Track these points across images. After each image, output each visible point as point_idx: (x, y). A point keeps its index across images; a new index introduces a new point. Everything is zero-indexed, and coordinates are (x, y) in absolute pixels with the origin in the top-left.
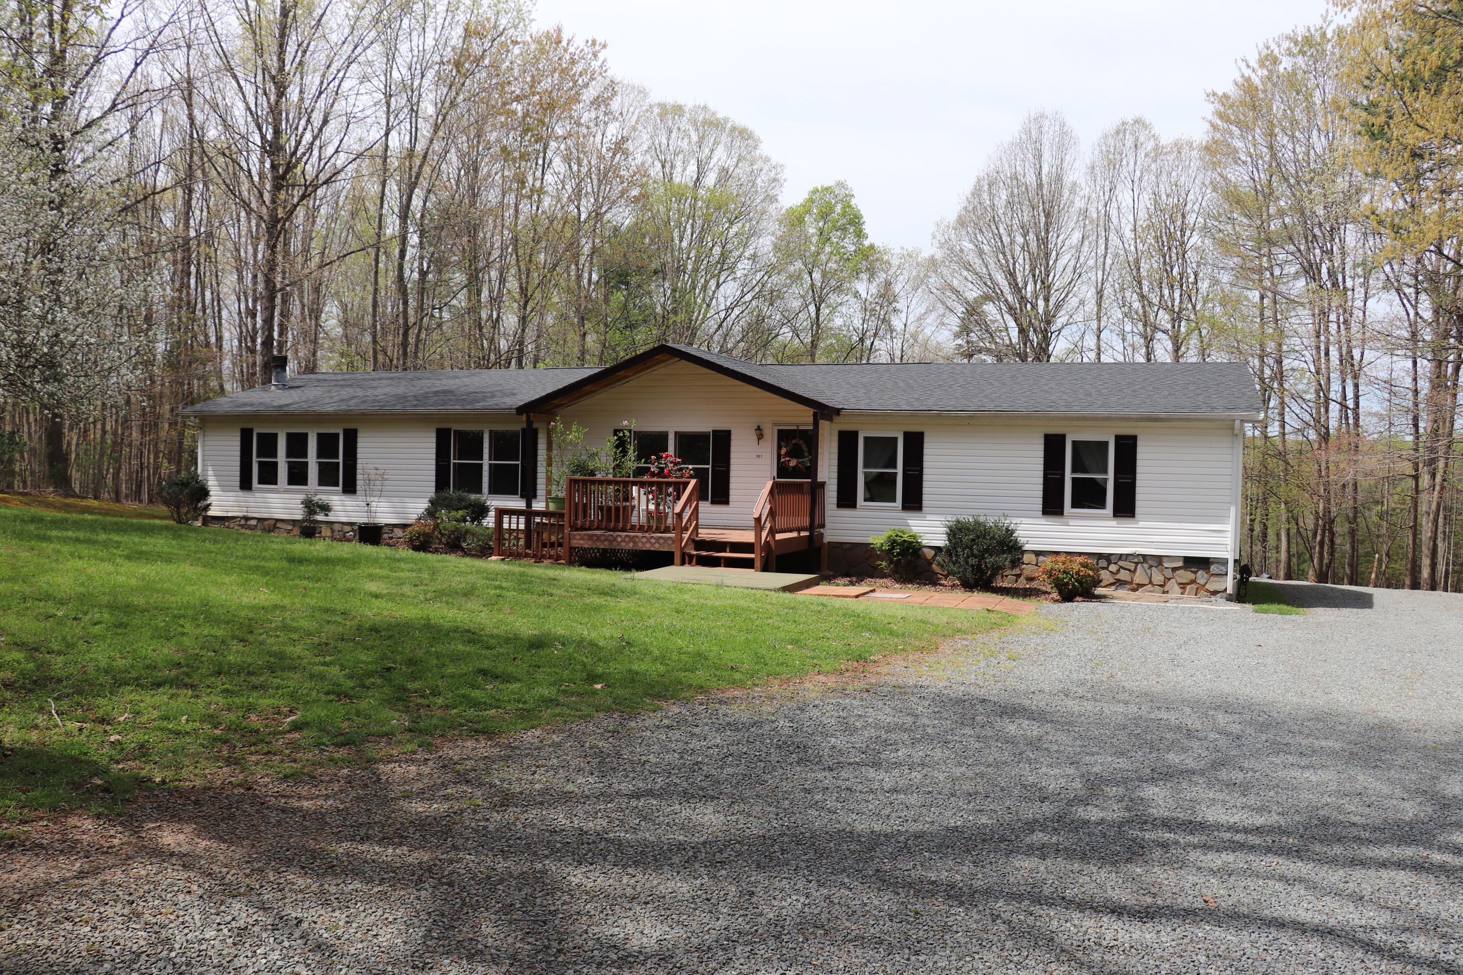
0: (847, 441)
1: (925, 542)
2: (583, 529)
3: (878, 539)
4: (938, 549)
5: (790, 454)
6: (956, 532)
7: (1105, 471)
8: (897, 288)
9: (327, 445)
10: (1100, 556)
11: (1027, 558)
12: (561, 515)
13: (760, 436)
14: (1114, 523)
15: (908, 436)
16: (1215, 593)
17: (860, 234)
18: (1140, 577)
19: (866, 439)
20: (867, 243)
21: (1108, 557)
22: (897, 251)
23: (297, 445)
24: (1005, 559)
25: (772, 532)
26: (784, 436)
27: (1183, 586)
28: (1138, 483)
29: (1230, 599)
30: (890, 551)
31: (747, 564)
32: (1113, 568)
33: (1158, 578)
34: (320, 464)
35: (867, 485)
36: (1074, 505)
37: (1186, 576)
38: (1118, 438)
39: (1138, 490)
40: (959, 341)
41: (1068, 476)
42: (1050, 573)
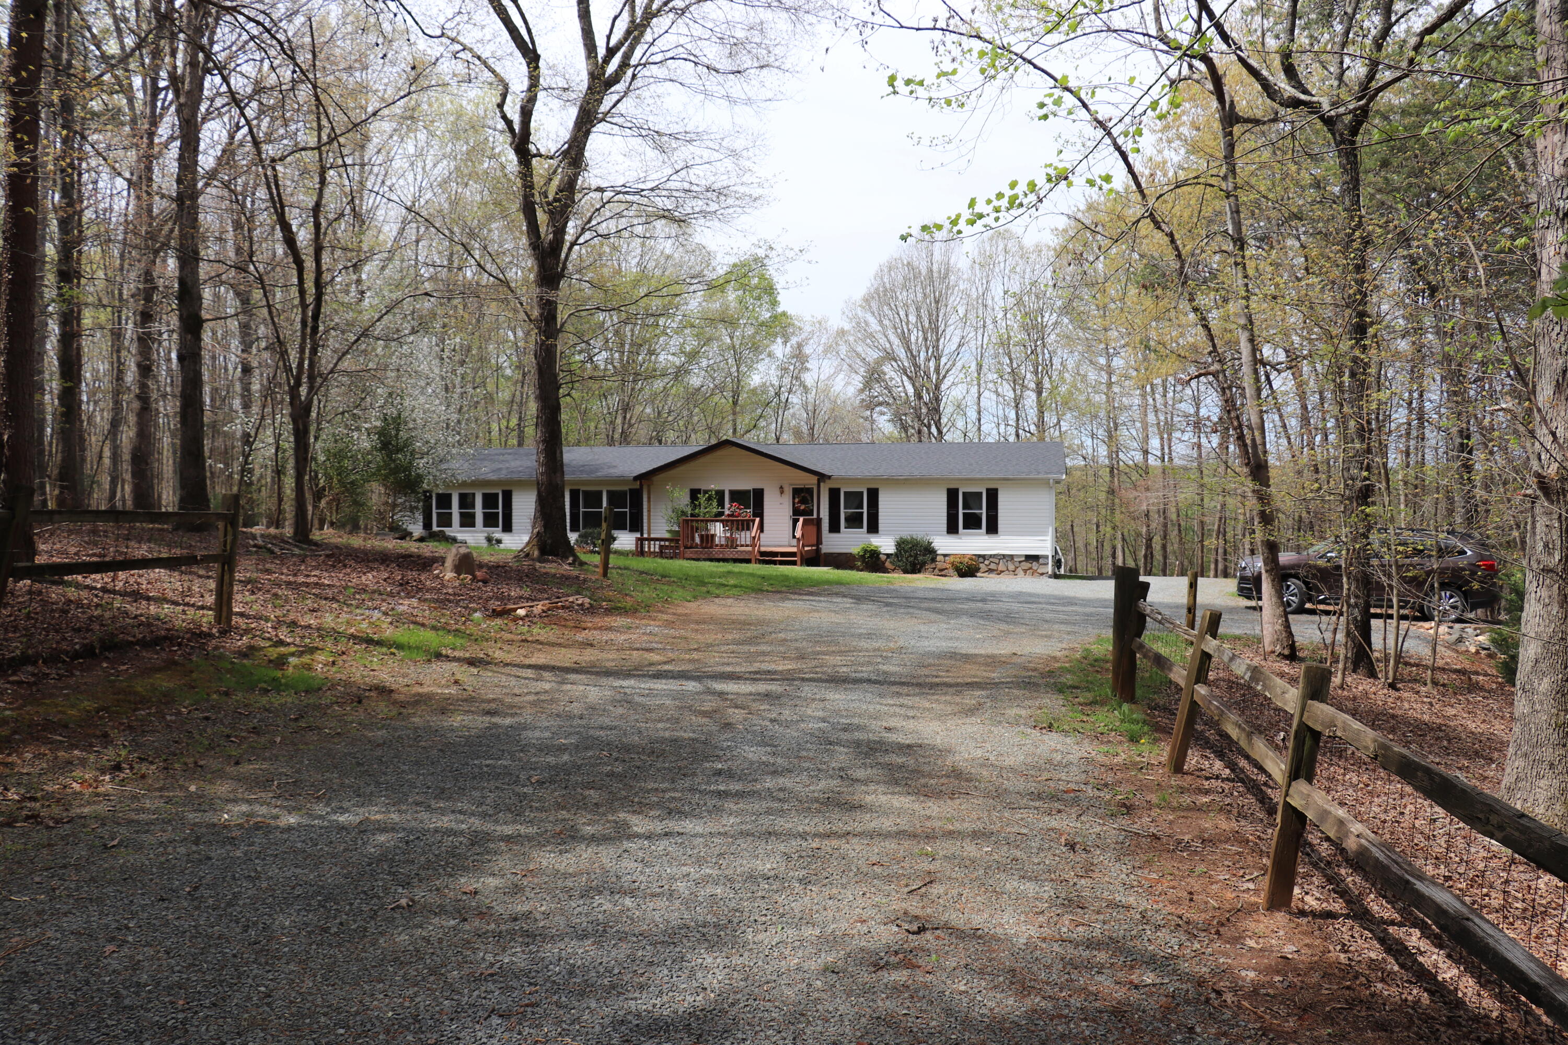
0: (834, 494)
1: (883, 551)
2: (691, 547)
3: (855, 550)
4: (888, 555)
5: (801, 502)
6: (900, 544)
7: (981, 508)
8: (807, 350)
9: (490, 501)
10: (979, 556)
11: (938, 558)
12: (677, 541)
13: (782, 492)
14: (986, 537)
15: (869, 490)
16: (1042, 574)
17: (774, 303)
18: (1001, 567)
19: (846, 493)
20: (780, 310)
21: (984, 556)
22: (808, 318)
23: (466, 501)
24: (928, 557)
25: (803, 546)
26: (797, 492)
27: (1025, 571)
28: (999, 515)
29: (1050, 577)
30: (863, 556)
31: (794, 563)
32: (987, 562)
33: (1011, 567)
34: (485, 514)
35: (847, 519)
36: (964, 528)
37: (1026, 565)
38: (988, 490)
39: (1000, 519)
40: (863, 396)
41: (961, 511)
42: (953, 564)
